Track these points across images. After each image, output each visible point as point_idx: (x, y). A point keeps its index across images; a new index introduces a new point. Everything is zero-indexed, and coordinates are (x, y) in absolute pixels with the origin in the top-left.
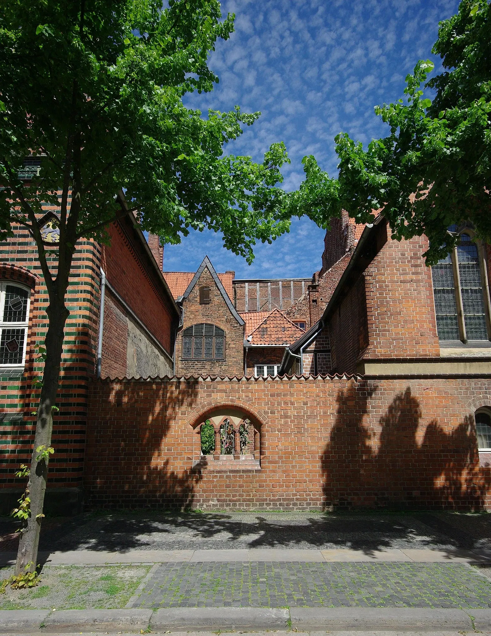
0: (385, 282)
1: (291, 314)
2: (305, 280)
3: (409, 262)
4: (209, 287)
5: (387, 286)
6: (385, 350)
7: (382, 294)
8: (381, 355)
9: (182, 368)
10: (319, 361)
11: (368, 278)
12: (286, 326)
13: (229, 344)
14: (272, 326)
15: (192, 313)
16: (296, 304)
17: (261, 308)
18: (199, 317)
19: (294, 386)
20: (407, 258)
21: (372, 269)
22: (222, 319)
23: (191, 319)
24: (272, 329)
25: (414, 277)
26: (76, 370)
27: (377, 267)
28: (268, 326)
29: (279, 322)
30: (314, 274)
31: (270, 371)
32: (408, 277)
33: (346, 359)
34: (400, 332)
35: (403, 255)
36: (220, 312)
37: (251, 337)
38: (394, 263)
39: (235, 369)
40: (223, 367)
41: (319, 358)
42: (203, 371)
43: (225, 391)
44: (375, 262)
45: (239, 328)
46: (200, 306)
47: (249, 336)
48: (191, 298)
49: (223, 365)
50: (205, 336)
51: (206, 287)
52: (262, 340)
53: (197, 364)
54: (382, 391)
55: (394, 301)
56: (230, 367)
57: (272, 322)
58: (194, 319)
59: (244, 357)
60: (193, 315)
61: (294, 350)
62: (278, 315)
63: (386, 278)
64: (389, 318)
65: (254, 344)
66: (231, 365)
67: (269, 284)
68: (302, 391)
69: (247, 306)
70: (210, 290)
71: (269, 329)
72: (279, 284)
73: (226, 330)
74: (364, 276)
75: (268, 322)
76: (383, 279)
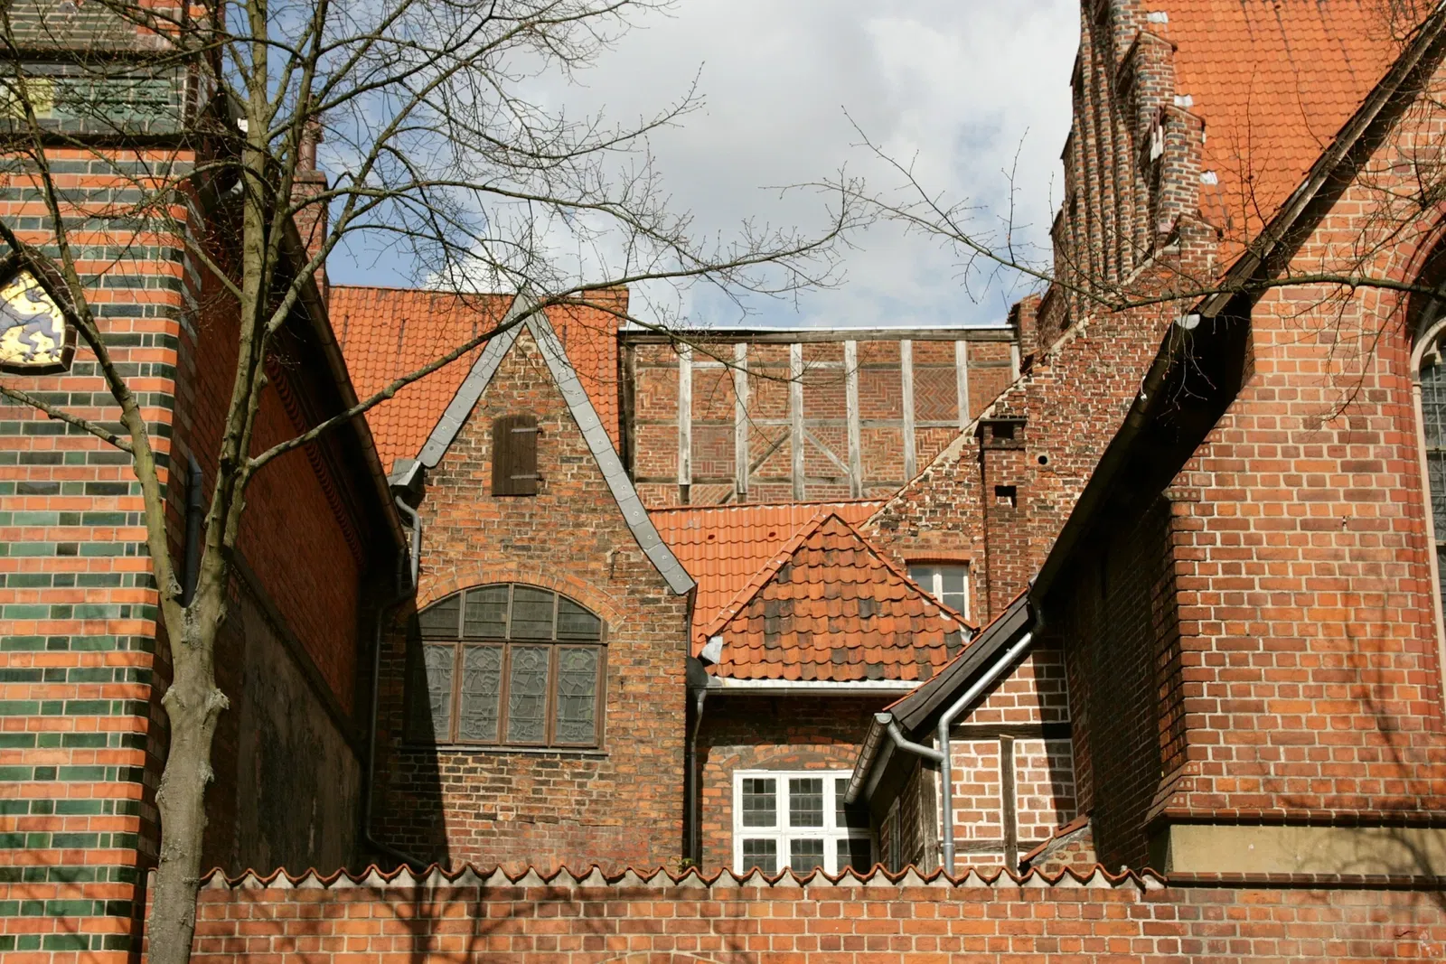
0: (1244, 525)
1: (903, 527)
2: (971, 336)
3: (1333, 451)
4: (534, 422)
5: (1252, 540)
6: (1246, 781)
7: (1236, 569)
8: (1233, 799)
9: (404, 787)
10: (1021, 775)
11: (1181, 510)
12: (881, 592)
13: (622, 681)
14: (815, 591)
15: (455, 535)
16: (926, 478)
17: (754, 468)
18: (487, 555)
19: (909, 909)
20: (1328, 438)
21: (1197, 476)
22: (593, 565)
23: (449, 562)
24: (814, 606)
25: (1354, 510)
26: (105, 843)
27: (1215, 466)
28: (799, 592)
29: (847, 574)
30: (1016, 309)
31: (806, 804)
32: (1331, 511)
33: (1128, 783)
34: (1303, 716)
35: (1312, 424)
36: (580, 532)
37: (718, 641)
38: (1279, 457)
39: (647, 793)
40: (590, 784)
41: (1022, 762)
42: (503, 800)
43: (649, 927)
44: (1207, 453)
45: (668, 609)
46: (494, 506)
47: (708, 639)
48: (452, 469)
49: (590, 776)
50: (513, 640)
51: (521, 421)
52: (771, 655)
53: (474, 770)
54: (1238, 937)
55: (1279, 599)
56: (623, 784)
57: (814, 575)
58: (467, 565)
59: (688, 739)
60: (462, 547)
61: (911, 724)
62: (843, 543)
63: (1252, 510)
64: (1262, 660)
65: (731, 676)
66: (629, 775)
67: (796, 350)
68: (939, 929)
69: (685, 454)
70: (541, 432)
71: (800, 609)
72: (842, 352)
73: (607, 616)
74: (1167, 505)
75: (797, 574)
76: (1239, 515)
